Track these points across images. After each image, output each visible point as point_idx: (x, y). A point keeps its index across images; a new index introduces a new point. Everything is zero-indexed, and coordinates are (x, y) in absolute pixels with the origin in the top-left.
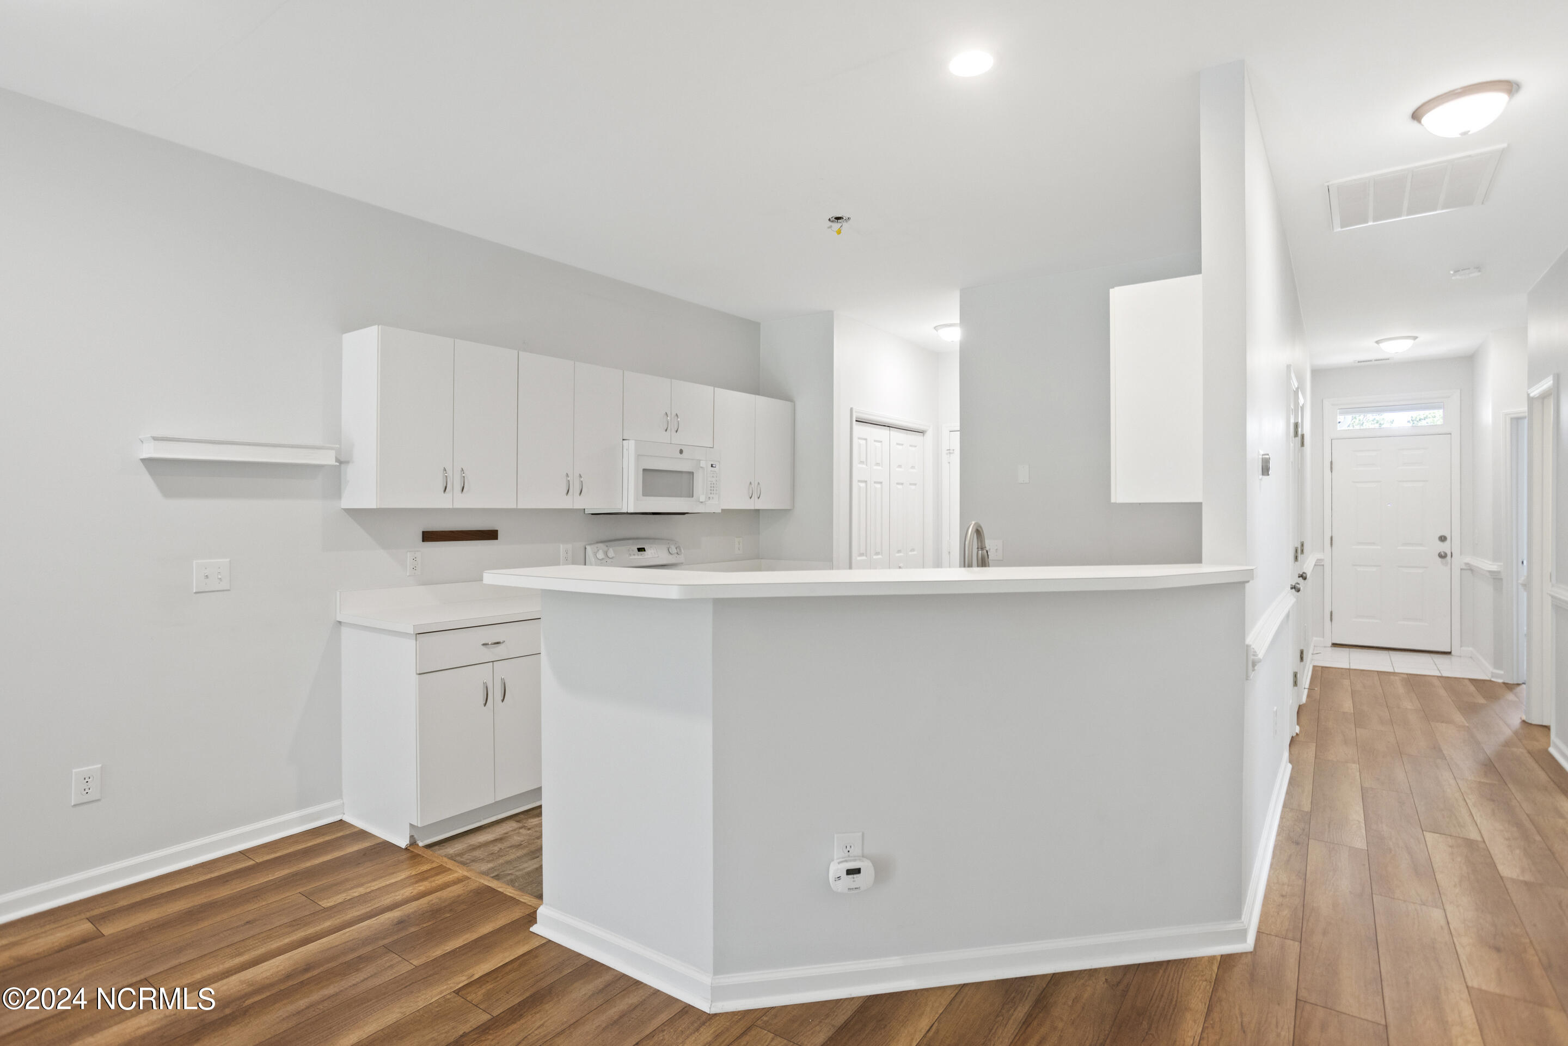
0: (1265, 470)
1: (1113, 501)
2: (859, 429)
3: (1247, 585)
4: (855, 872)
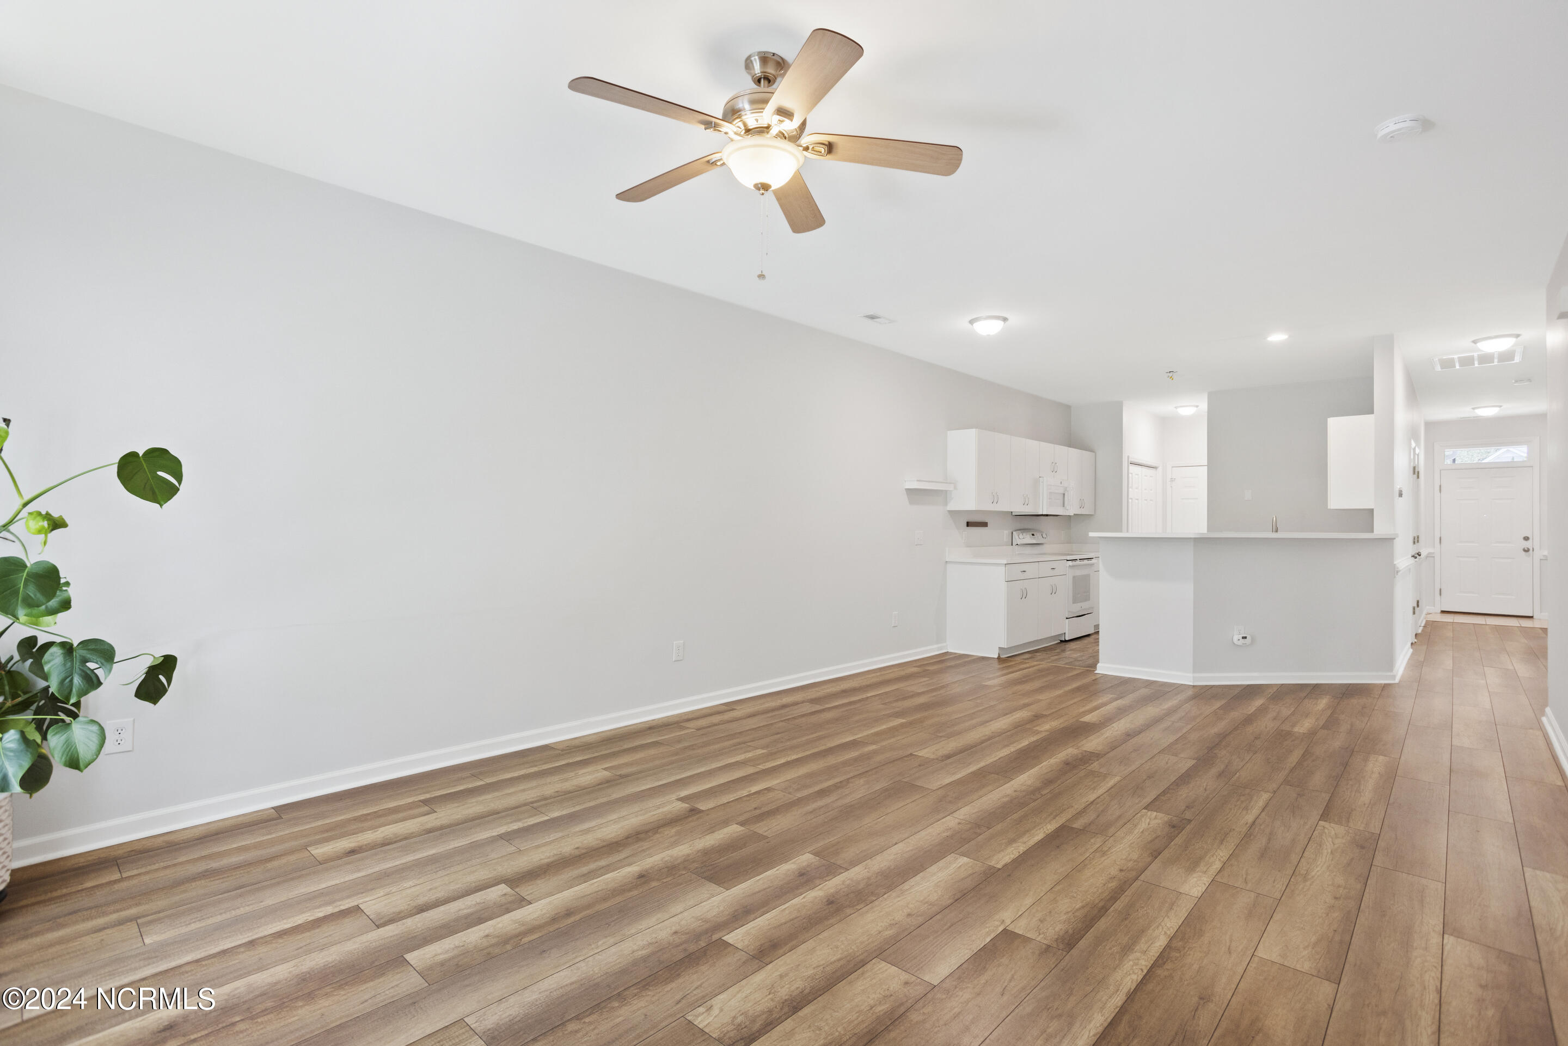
0: (1401, 495)
1: (1329, 508)
2: (1132, 468)
3: (1395, 540)
4: (1244, 638)
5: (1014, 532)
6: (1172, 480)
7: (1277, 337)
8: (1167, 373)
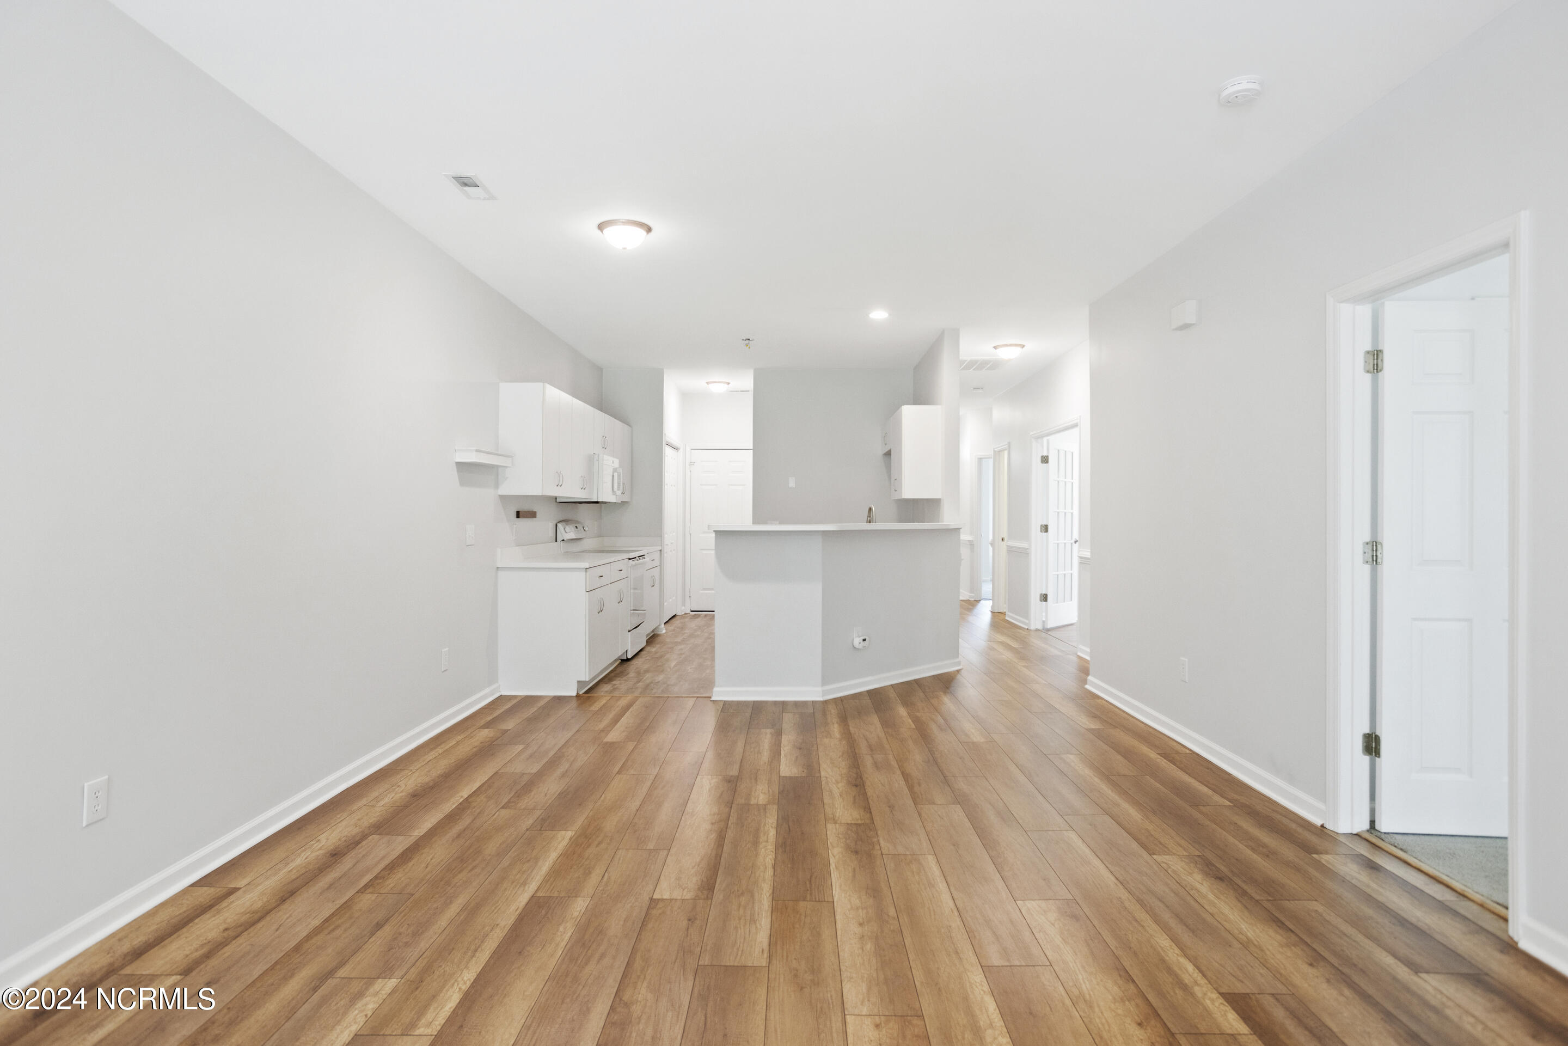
1: (905, 497)
3: (961, 530)
4: (864, 640)
5: (559, 525)
6: (692, 463)
7: (879, 315)
8: (743, 340)
